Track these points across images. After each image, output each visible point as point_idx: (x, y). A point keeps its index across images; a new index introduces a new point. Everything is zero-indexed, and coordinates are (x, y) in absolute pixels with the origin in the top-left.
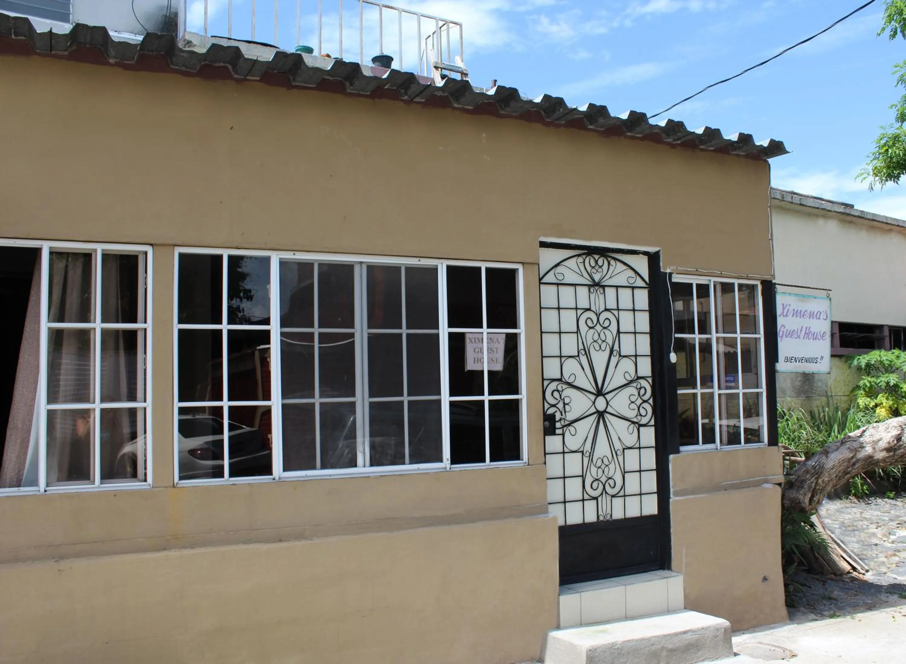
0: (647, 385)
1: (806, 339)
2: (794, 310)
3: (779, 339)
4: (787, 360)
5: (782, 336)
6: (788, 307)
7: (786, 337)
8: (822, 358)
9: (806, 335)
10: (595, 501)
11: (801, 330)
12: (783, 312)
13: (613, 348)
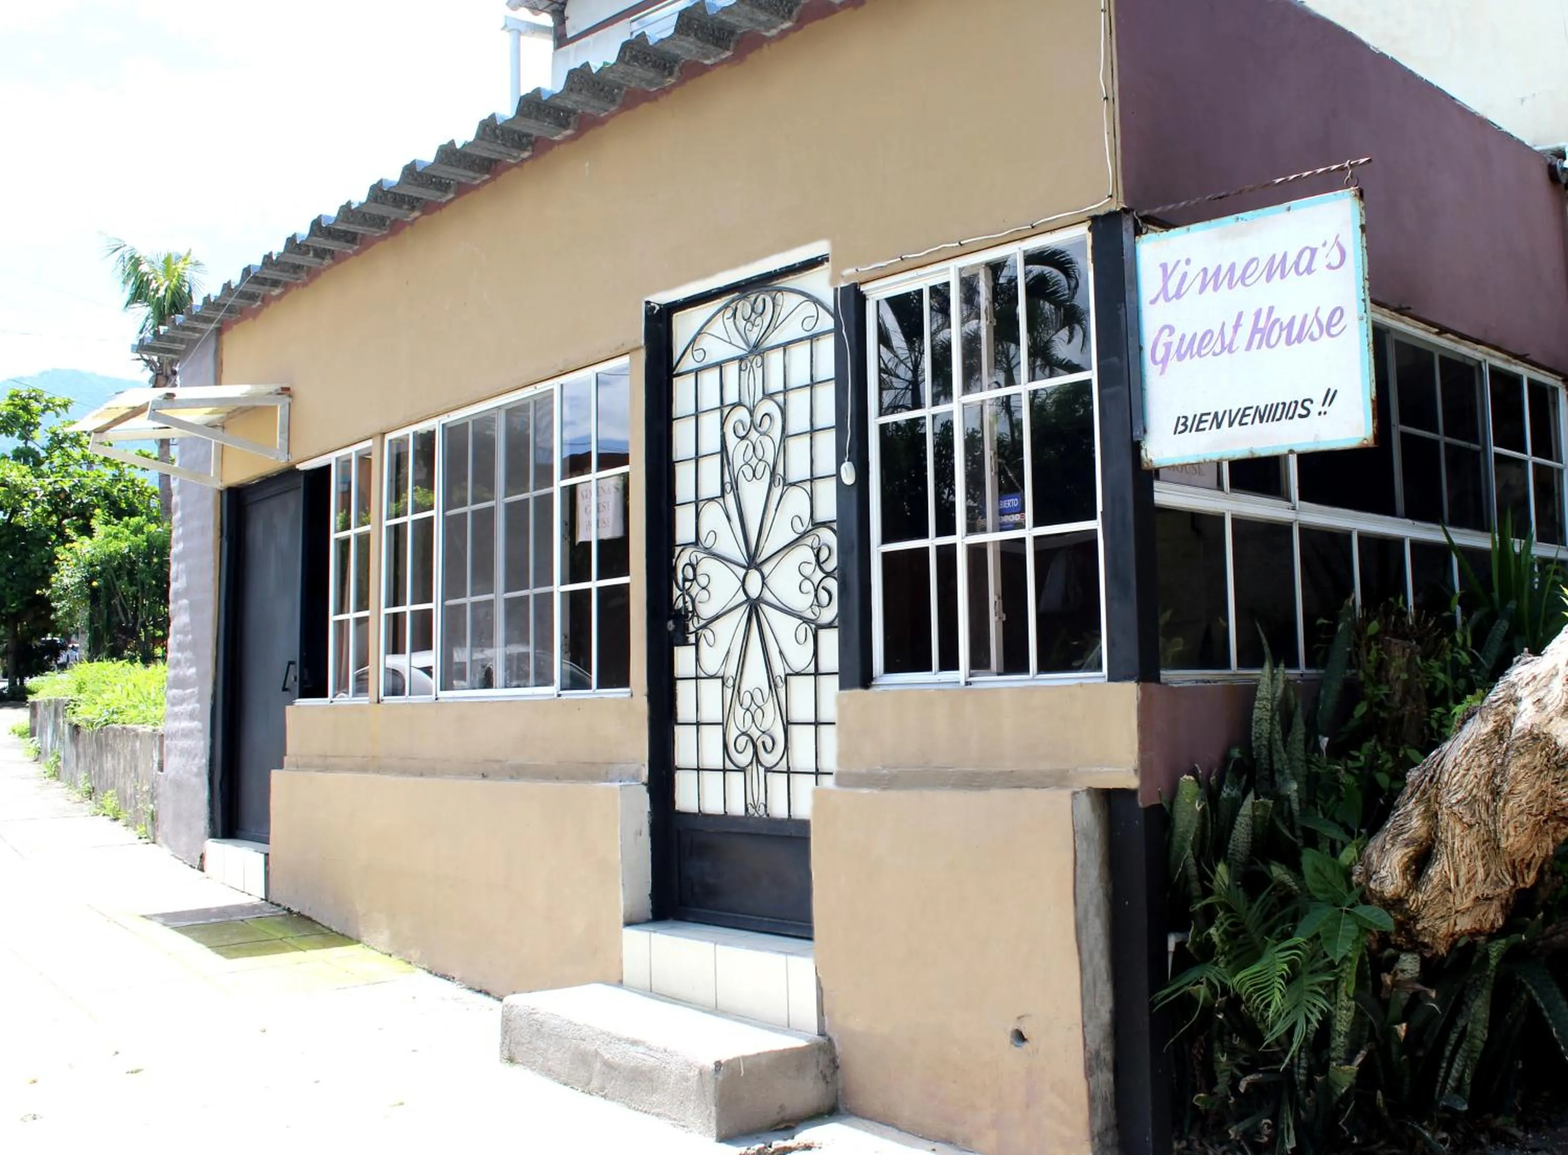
0: (829, 537)
1: (1259, 347)
2: (1205, 270)
3: (1151, 371)
4: (1184, 425)
5: (1165, 360)
6: (1182, 267)
7: (1181, 357)
8: (1330, 397)
9: (1258, 337)
10: (742, 774)
11: (1236, 327)
12: (1165, 288)
13: (774, 468)
